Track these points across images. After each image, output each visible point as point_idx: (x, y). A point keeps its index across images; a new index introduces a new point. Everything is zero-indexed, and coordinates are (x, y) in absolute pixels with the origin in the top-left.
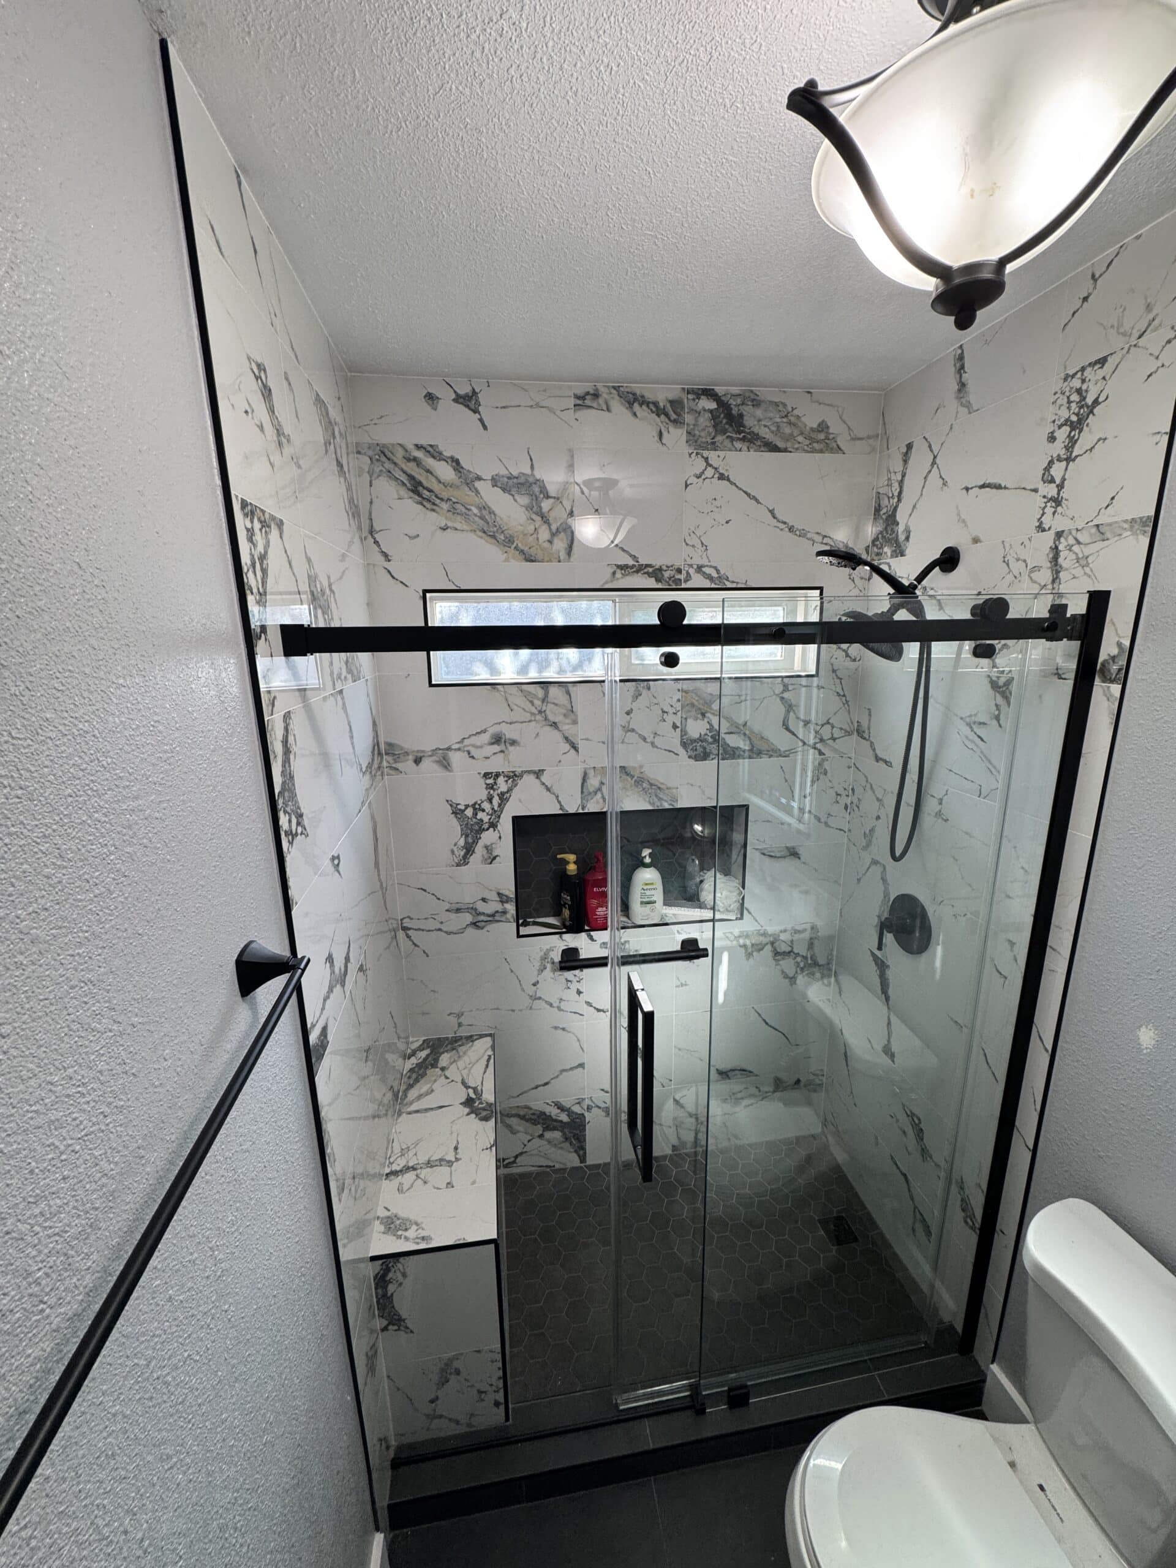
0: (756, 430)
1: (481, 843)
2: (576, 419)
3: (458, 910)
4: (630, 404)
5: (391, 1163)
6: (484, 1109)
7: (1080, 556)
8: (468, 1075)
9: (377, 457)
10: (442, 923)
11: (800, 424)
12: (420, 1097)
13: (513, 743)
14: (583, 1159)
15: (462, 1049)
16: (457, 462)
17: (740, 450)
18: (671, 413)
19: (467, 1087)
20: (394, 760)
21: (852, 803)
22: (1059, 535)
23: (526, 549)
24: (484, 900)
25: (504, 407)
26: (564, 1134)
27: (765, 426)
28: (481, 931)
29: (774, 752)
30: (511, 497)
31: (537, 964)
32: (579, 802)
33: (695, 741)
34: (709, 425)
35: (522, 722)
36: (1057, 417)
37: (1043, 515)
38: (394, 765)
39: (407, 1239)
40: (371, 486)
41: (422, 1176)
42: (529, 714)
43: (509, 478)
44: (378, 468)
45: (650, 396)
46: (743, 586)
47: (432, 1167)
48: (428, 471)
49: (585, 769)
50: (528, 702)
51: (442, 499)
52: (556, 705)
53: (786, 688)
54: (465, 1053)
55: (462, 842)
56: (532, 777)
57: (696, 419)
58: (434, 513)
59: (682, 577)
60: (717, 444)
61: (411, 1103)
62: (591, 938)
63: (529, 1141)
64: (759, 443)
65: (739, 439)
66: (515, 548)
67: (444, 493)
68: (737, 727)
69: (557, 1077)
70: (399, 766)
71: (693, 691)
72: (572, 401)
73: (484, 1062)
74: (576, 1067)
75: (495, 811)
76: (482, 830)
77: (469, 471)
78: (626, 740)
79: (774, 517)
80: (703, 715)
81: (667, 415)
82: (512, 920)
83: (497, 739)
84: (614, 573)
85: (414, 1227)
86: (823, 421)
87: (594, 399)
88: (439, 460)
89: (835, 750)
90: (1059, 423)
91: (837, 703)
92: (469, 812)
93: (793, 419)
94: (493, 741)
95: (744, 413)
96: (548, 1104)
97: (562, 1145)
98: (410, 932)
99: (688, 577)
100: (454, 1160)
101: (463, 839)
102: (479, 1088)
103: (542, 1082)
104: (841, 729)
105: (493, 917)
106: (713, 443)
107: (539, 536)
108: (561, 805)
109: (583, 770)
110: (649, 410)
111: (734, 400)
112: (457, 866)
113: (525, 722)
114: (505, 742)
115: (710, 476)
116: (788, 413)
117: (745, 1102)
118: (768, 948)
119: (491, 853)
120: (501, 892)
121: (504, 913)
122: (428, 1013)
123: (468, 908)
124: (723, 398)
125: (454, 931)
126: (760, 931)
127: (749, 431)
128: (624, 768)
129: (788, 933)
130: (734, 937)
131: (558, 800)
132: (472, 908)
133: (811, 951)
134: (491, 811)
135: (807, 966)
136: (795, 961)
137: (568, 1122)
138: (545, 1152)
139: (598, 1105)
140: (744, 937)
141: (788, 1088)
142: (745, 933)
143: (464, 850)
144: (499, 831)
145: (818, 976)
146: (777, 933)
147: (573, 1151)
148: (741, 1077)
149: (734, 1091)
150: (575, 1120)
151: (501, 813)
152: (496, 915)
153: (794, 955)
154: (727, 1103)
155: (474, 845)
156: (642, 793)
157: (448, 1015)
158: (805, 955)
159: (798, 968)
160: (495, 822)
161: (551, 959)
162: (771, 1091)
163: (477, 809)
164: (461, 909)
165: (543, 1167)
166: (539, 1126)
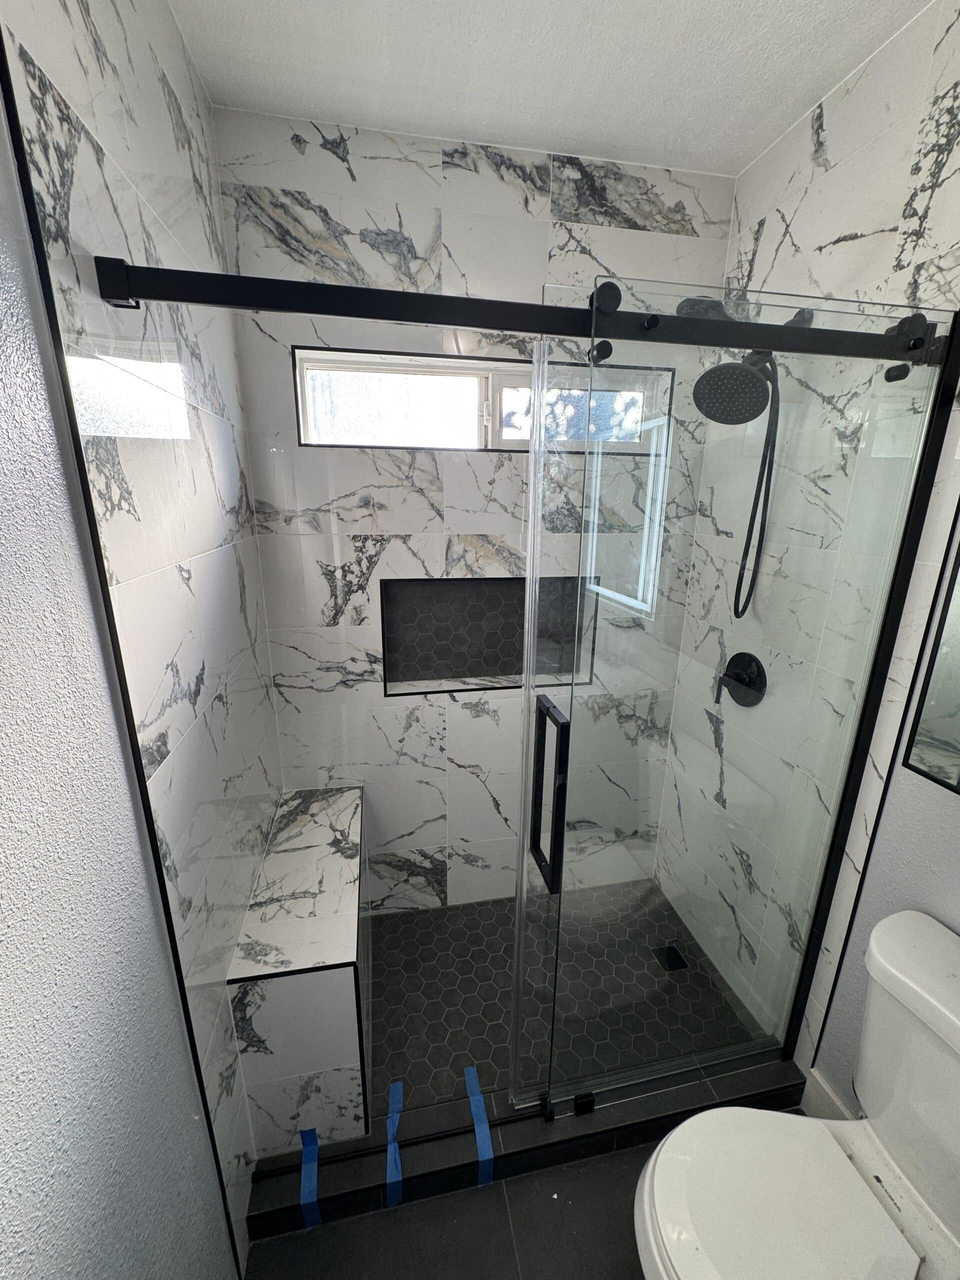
0: (617, 204)
1: (350, 605)
2: (445, 178)
3: (328, 669)
4: (498, 166)
5: (256, 896)
6: (350, 849)
7: (942, 283)
8: (337, 820)
9: (243, 200)
10: (313, 681)
11: (659, 203)
12: (288, 839)
13: (381, 507)
14: (444, 901)
15: (331, 800)
16: (325, 212)
17: (602, 224)
18: (537, 179)
19: (335, 830)
20: (265, 518)
21: (692, 578)
22: (919, 268)
24: (353, 660)
25: (372, 158)
26: (428, 879)
27: (626, 201)
28: (350, 689)
29: (624, 528)
30: (379, 254)
31: (403, 723)
32: (444, 568)
33: (553, 513)
34: (573, 195)
35: (390, 487)
36: (923, 146)
37: (902, 252)
38: (265, 524)
39: (265, 963)
40: (237, 231)
41: (286, 907)
42: (396, 479)
43: (378, 234)
44: (244, 212)
45: (516, 160)
47: (296, 898)
48: (296, 220)
49: (450, 535)
50: (395, 467)
51: (310, 251)
52: (423, 471)
53: (637, 467)
54: (334, 802)
55: (331, 603)
56: (399, 542)
57: (561, 189)
58: (302, 266)
60: (580, 216)
61: (280, 844)
62: (454, 699)
63: (395, 885)
64: (619, 218)
65: (601, 213)
67: (312, 245)
69: (422, 826)
70: (270, 524)
72: (440, 158)
73: (352, 810)
74: (438, 819)
75: (364, 574)
76: (351, 592)
77: (337, 223)
78: (488, 510)
79: (632, 296)
80: (561, 488)
81: (533, 182)
82: (380, 680)
83: (366, 503)
84: (480, 342)
85: (274, 953)
86: (680, 202)
87: (461, 158)
88: (308, 209)
89: (680, 528)
90: (925, 151)
91: (682, 483)
92: (339, 574)
93: (651, 196)
94: (362, 504)
95: (607, 185)
96: (412, 852)
97: (426, 889)
98: (282, 689)
99: (550, 351)
100: (317, 892)
101: (333, 600)
102: (346, 831)
103: (408, 832)
104: (685, 508)
105: (361, 677)
106: (577, 215)
108: (426, 571)
109: (447, 537)
110: (516, 175)
111: (598, 171)
112: (327, 626)
113: (392, 487)
114: (373, 505)
115: (573, 249)
116: (648, 190)
117: (589, 851)
118: (613, 711)
119: (360, 615)
120: (369, 652)
121: (372, 672)
122: (299, 767)
123: (338, 667)
124: (587, 169)
125: (325, 689)
126: (606, 695)
127: (610, 205)
128: (486, 536)
129: (631, 699)
130: (583, 701)
131: (424, 566)
132: (342, 667)
133: (651, 715)
134: (360, 573)
135: (647, 728)
136: (637, 723)
137: (431, 868)
138: (410, 895)
139: (458, 853)
140: (592, 701)
141: (627, 838)
142: (593, 698)
143: (334, 611)
144: (367, 593)
145: (656, 737)
146: (621, 698)
147: (435, 894)
148: (586, 828)
149: (580, 841)
150: (437, 867)
151: (370, 576)
152: (364, 674)
153: (636, 719)
154: (573, 851)
155: (343, 607)
156: (502, 561)
157: (320, 769)
158: (645, 718)
159: (639, 731)
160: (363, 584)
161: (416, 717)
162: (612, 840)
163: (346, 570)
164: (331, 668)
165: (408, 909)
166: (404, 872)
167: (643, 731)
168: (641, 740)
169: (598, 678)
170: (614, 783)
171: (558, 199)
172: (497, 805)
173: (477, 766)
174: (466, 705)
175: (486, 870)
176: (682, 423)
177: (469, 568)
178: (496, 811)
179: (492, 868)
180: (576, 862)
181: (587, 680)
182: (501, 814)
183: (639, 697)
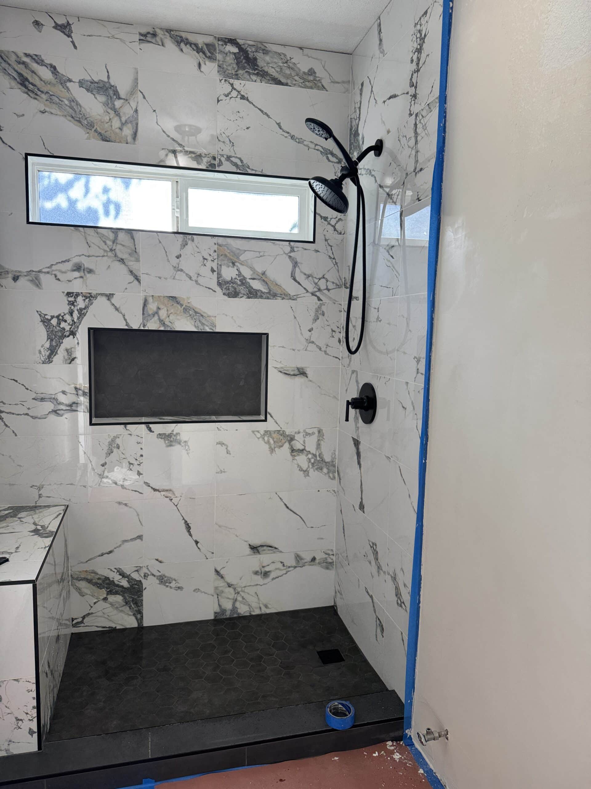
0: (266, 69)
1: (63, 347)
2: (141, 49)
3: (42, 400)
4: (178, 43)
6: (46, 533)
8: (40, 521)
10: (29, 409)
11: (296, 68)
13: (90, 271)
14: (140, 620)
15: (37, 511)
16: (54, 68)
17: (255, 82)
18: (207, 52)
19: (36, 525)
22: (416, 116)
23: (103, 132)
24: (64, 392)
25: (89, 36)
26: (125, 598)
28: (60, 418)
29: (285, 296)
30: (92, 95)
31: (105, 449)
32: (141, 321)
33: (227, 282)
34: (233, 62)
35: (97, 257)
36: (413, 48)
37: (410, 107)
42: (102, 251)
43: (92, 82)
45: (192, 40)
46: (260, 173)
48: (33, 72)
49: (146, 296)
50: (102, 242)
51: (42, 92)
52: (123, 246)
53: (292, 250)
54: (41, 512)
55: (47, 345)
56: (104, 299)
57: (224, 58)
59: (216, 162)
60: (239, 75)
62: (150, 430)
63: (95, 603)
64: (268, 78)
65: (254, 74)
66: (95, 130)
67: (44, 88)
68: (259, 276)
69: (120, 546)
70: (1, 281)
71: (225, 245)
72: (137, 37)
74: (135, 539)
75: (75, 323)
76: (63, 337)
77: (62, 75)
78: (177, 277)
79: (281, 128)
80: (233, 264)
81: (204, 53)
82: (86, 411)
83: (78, 268)
84: (167, 155)
86: (312, 68)
87: (153, 37)
88: (42, 65)
89: (330, 298)
90: (414, 51)
91: (330, 263)
92: (54, 322)
93: (291, 65)
94: (75, 268)
95: (257, 57)
96: (111, 570)
97: (123, 608)
98: (2, 415)
99: (220, 164)
101: (49, 342)
102: (46, 526)
103: (108, 551)
104: (333, 283)
105: (70, 407)
106: (237, 75)
107: (113, 124)
108: (127, 322)
109: (144, 297)
110: (192, 49)
111: (250, 48)
112: (43, 363)
113: (99, 256)
114: (84, 270)
115: (235, 96)
116: (288, 61)
117: (272, 575)
118: (287, 445)
119: (70, 355)
120: (78, 387)
121: (80, 404)
122: (13, 485)
123: (51, 398)
124: (243, 46)
125: (39, 416)
126: (279, 431)
127: (261, 69)
128: (173, 298)
129: (301, 435)
130: (260, 435)
131: (124, 318)
132: (54, 398)
133: (319, 450)
134: (71, 322)
135: (317, 462)
136: (308, 457)
137: (128, 587)
138: (108, 614)
139: (153, 573)
140: (268, 436)
141: (306, 564)
142: (269, 433)
143: (49, 351)
144: (77, 338)
145: (325, 470)
146: (293, 434)
147: (132, 614)
148: (269, 552)
149: (263, 565)
150: (134, 586)
151: (80, 324)
152: (73, 405)
153: (306, 453)
154: (259, 575)
155: (57, 348)
156: (189, 318)
157: (31, 487)
158: (314, 453)
159: (310, 464)
160: (74, 331)
161: (117, 444)
162: (293, 566)
163: (60, 319)
164: (44, 399)
165: (107, 628)
166: (103, 589)
167: (313, 464)
168: (311, 471)
169: (271, 416)
170: (291, 510)
171: (223, 64)
172: (188, 528)
173: (170, 490)
174: (160, 436)
175: (179, 591)
176: (325, 219)
177: (162, 322)
178: (187, 534)
179: (184, 589)
180: (261, 586)
181: (263, 418)
182: (192, 537)
183: (307, 434)
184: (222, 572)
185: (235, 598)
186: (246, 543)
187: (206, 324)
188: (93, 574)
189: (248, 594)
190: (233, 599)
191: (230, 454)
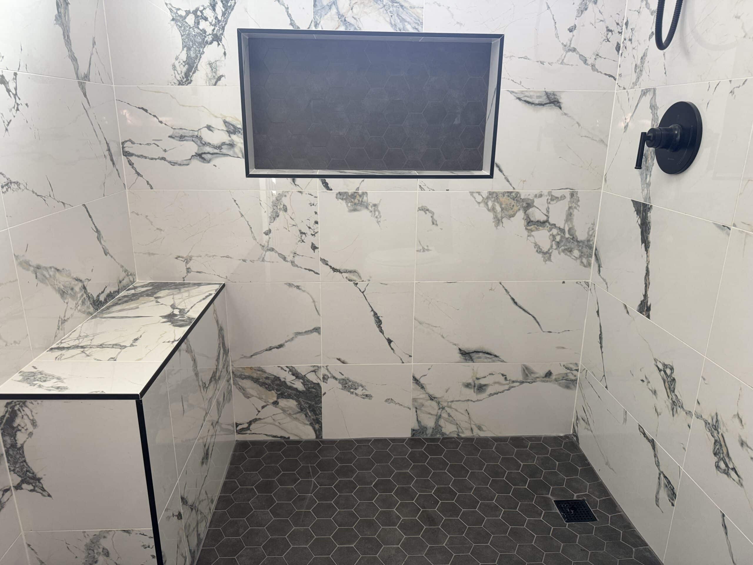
1: (204, 59)
3: (182, 138)
5: (61, 343)
6: (183, 321)
8: (181, 302)
10: (165, 151)
12: (122, 310)
14: (319, 432)
19: (174, 308)
21: (625, 39)
24: (209, 128)
26: (299, 403)
28: (206, 165)
31: (269, 211)
32: (312, 16)
41: (88, 352)
47: (103, 348)
54: (185, 292)
55: (183, 56)
61: (111, 313)
62: (326, 186)
63: (263, 407)
69: (292, 339)
73: (202, 297)
74: (311, 331)
75: (219, 21)
76: (204, 43)
82: (240, 156)
85: (54, 380)
92: (191, 20)
96: (282, 368)
97: (298, 416)
98: (133, 159)
100: (128, 345)
101: (184, 52)
102: (187, 310)
103: (277, 344)
105: (220, 150)
108: (291, 20)
112: (180, 84)
117: (490, 390)
118: (520, 215)
119: (215, 73)
120: (227, 120)
121: (232, 145)
122: (153, 254)
123: (192, 136)
125: (179, 163)
126: (512, 192)
129: (544, 199)
130: (482, 199)
131: (288, 12)
132: (197, 136)
133: (569, 223)
134: (214, 20)
135: (564, 240)
136: (551, 233)
137: (303, 391)
138: (279, 421)
139: (334, 375)
140: (493, 199)
141: (538, 379)
142: (494, 195)
143: (187, 66)
144: (223, 45)
145: (576, 253)
146: (531, 197)
147: (308, 423)
148: (486, 360)
149: (478, 377)
150: (310, 390)
151: (226, 24)
152: (223, 147)
153: (549, 226)
154: (470, 388)
155: (197, 61)
156: (381, 10)
157: (176, 258)
158: (562, 227)
159: (554, 242)
160: (218, 34)
161: (284, 205)
162: (519, 380)
163: (199, 16)
164: (185, 137)
165: (278, 437)
166: (273, 391)
167: (558, 243)
168: (555, 253)
169: (500, 170)
170: (520, 307)
172: (379, 322)
173: (355, 272)
174: (341, 195)
175: (367, 400)
177: (341, 17)
178: (377, 329)
179: (373, 398)
180: (474, 402)
181: (488, 173)
182: (383, 334)
183: (554, 198)
184: (422, 381)
185: (439, 414)
186: (455, 347)
187: (408, 19)
188: (259, 372)
189: (456, 410)
190: (437, 415)
191: (437, 225)
